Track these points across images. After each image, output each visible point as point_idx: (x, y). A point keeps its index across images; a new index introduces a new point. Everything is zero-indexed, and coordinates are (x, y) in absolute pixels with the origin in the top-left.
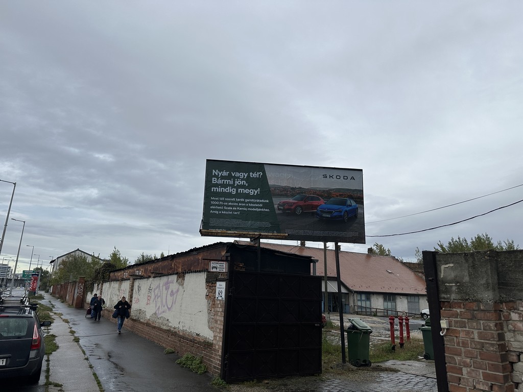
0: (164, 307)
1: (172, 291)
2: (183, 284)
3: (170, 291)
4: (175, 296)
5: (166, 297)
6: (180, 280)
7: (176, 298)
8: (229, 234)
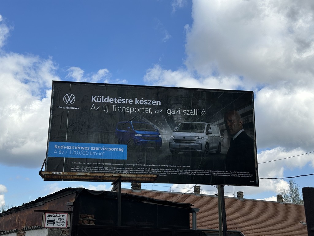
8: (81, 177)
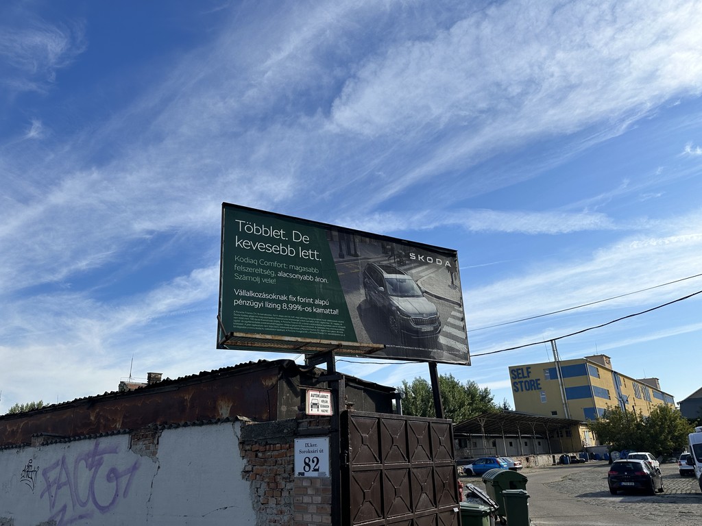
0: (84, 504)
1: (113, 470)
2: (154, 453)
3: (103, 470)
4: (124, 481)
5: (92, 483)
6: (141, 445)
7: (128, 484)
